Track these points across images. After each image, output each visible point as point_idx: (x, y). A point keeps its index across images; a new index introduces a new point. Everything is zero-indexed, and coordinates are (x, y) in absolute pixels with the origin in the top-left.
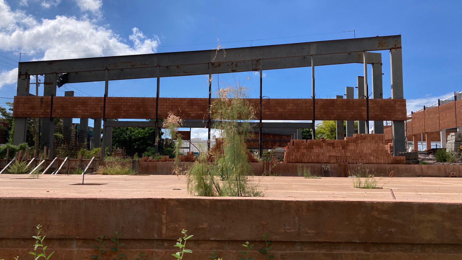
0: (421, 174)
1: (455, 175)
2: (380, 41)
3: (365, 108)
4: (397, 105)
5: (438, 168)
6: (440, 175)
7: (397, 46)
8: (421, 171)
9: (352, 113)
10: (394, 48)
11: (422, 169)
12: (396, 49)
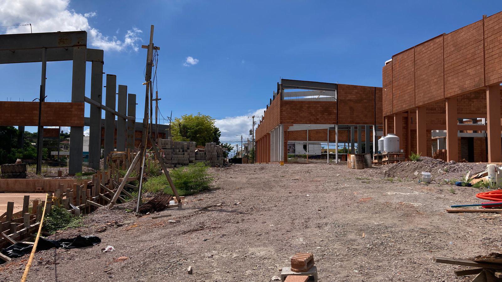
0: (6, 190)
1: (41, 190)
2: (62, 37)
4: (73, 109)
5: (26, 183)
6: (28, 190)
7: (80, 43)
8: (7, 186)
10: (77, 46)
11: (8, 184)
12: (79, 47)
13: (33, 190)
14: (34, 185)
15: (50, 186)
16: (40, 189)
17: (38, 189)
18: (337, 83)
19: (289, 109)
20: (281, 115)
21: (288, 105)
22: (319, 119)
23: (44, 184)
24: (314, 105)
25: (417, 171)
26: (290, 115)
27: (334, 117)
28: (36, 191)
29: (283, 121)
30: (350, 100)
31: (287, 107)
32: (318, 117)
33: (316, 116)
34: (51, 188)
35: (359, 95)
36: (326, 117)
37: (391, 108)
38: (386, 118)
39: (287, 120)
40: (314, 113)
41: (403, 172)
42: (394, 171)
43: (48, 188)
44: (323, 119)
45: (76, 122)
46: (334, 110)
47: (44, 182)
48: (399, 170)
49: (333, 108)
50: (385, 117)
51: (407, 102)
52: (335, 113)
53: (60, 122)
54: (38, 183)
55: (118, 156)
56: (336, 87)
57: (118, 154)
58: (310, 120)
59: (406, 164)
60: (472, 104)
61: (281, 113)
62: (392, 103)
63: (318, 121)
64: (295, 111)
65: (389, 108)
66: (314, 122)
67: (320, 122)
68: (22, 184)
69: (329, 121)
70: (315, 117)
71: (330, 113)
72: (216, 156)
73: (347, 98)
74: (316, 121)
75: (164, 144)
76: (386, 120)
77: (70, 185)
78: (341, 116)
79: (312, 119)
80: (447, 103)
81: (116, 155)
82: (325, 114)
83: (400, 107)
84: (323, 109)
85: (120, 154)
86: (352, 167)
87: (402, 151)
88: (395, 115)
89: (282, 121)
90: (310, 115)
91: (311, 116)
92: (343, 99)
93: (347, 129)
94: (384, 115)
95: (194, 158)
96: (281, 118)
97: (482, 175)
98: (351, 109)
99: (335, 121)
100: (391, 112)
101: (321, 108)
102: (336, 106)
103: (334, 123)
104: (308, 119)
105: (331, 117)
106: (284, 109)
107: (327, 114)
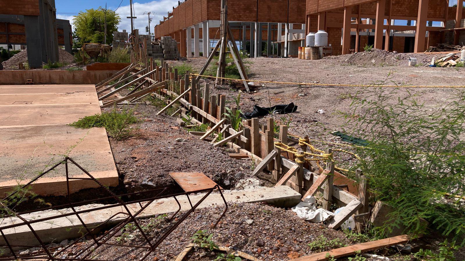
5: (13, 75)
13: (21, 82)
14: (22, 76)
15: (40, 78)
16: (30, 81)
17: (28, 81)
19: (215, 6)
20: (208, 11)
22: (242, 16)
23: (33, 76)
25: (374, 60)
26: (216, 11)
27: (254, 14)
28: (26, 83)
29: (210, 17)
31: (213, 3)
32: (240, 14)
36: (247, 15)
37: (317, 7)
38: (309, 16)
39: (213, 17)
40: (237, 11)
41: (362, 61)
42: (354, 59)
43: (38, 80)
44: (246, 17)
45: (31, 10)
46: (255, 8)
47: (32, 73)
48: (357, 59)
49: (253, 6)
50: (307, 16)
51: (335, 2)
52: (255, 11)
53: (11, 9)
54: (26, 75)
55: (93, 48)
57: (93, 45)
59: (362, 54)
60: (372, 7)
62: (317, 2)
63: (241, 18)
65: (314, 8)
66: (237, 19)
67: (243, 19)
68: (8, 75)
69: (250, 19)
70: (238, 14)
71: (251, 11)
72: (174, 50)
74: (239, 18)
75: (122, 36)
76: (309, 18)
77: (61, 77)
78: (260, 14)
79: (235, 16)
80: (378, 4)
81: (91, 46)
82: (247, 11)
83: (326, 7)
84: (244, 7)
85: (95, 45)
86: (306, 58)
87: (330, 45)
88: (319, 14)
90: (234, 12)
93: (239, 28)
94: (306, 14)
95: (152, 51)
96: (208, 14)
97: (446, 60)
98: (269, 7)
99: (254, 19)
100: (315, 11)
101: (243, 5)
102: (256, 4)
103: (254, 21)
104: (233, 16)
105: (252, 15)
106: (211, 5)
107: (248, 11)
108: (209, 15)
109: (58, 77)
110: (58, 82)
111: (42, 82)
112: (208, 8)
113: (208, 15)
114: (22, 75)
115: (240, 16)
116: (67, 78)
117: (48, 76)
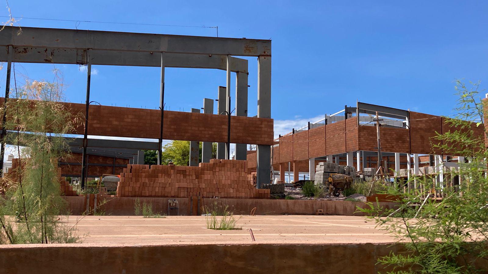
1: (322, 212)
2: (248, 45)
3: (226, 127)
4: (263, 126)
5: (305, 204)
7: (266, 53)
8: (287, 207)
9: (210, 132)
10: (263, 56)
12: (265, 57)
13: (311, 213)
14: (312, 206)
15: (327, 209)
17: (319, 211)
18: (408, 110)
19: (366, 135)
20: (359, 141)
21: (366, 131)
22: (395, 147)
23: (321, 206)
24: (390, 132)
26: (367, 141)
27: (407, 145)
28: (318, 213)
30: (421, 129)
31: (364, 132)
33: (392, 144)
34: (328, 210)
35: (428, 124)
36: (400, 145)
39: (365, 147)
40: (389, 140)
44: (398, 147)
46: (407, 138)
47: (321, 203)
49: (406, 136)
52: (408, 141)
56: (408, 114)
58: (386, 147)
61: (359, 139)
64: (372, 137)
66: (390, 150)
67: (396, 150)
68: (301, 205)
69: (403, 150)
70: (390, 145)
71: (404, 142)
73: (419, 127)
74: (391, 149)
77: (345, 208)
78: (413, 144)
79: (388, 147)
82: (399, 142)
84: (397, 137)
89: (360, 147)
91: (387, 143)
92: (415, 127)
96: (359, 144)
98: (422, 137)
99: (408, 150)
101: (395, 135)
102: (409, 134)
103: (407, 152)
104: (385, 146)
105: (404, 145)
106: (362, 134)
107: (401, 142)
108: (361, 145)
109: (342, 208)
110: (341, 212)
111: (328, 213)
112: (359, 137)
113: (359, 146)
114: (313, 204)
115: (393, 147)
116: (350, 209)
117: (334, 206)
